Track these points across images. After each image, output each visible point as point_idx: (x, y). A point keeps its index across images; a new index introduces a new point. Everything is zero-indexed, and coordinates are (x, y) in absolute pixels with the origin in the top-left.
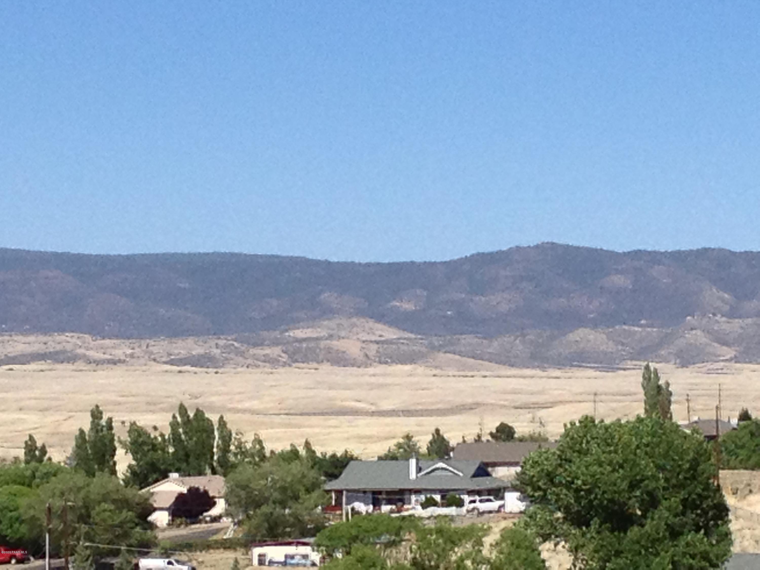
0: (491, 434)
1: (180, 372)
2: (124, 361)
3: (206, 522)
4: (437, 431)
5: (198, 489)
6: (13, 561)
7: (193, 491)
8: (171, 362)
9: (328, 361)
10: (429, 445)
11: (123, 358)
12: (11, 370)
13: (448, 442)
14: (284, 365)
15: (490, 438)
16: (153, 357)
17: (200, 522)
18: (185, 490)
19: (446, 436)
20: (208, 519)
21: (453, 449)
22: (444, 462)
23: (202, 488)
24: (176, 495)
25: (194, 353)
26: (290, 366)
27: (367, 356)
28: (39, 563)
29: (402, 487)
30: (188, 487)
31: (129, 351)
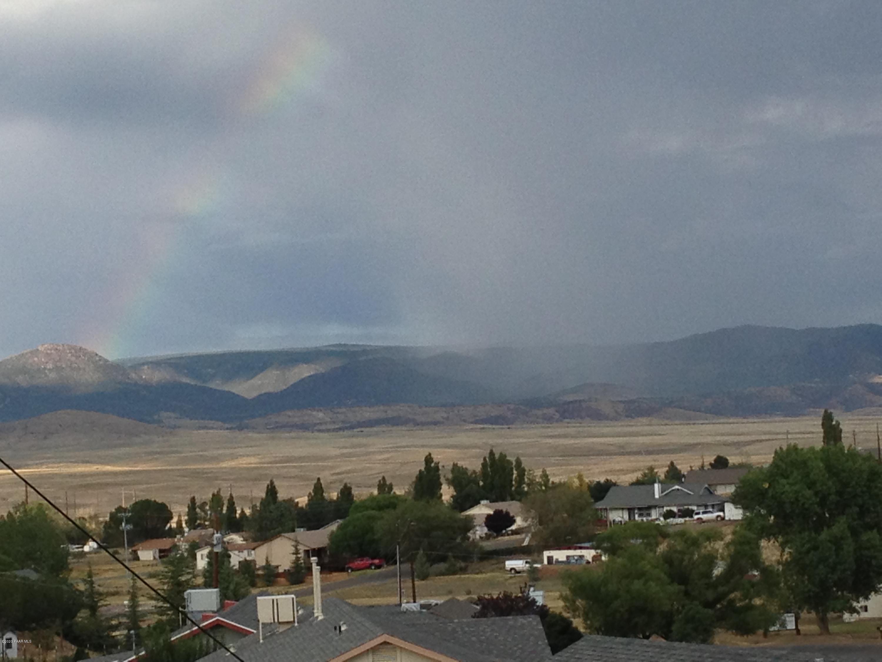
0: (711, 464)
1: (483, 428)
2: (443, 423)
3: (508, 535)
4: (672, 463)
5: (502, 511)
6: (373, 567)
7: (498, 513)
8: (476, 422)
9: (588, 416)
10: (666, 474)
11: (442, 420)
12: (362, 431)
13: (680, 471)
14: (557, 421)
15: (710, 467)
16: (463, 418)
17: (503, 535)
18: (492, 512)
19: (679, 467)
20: (510, 532)
21: (684, 476)
22: (678, 485)
23: (504, 510)
24: (486, 516)
25: (492, 415)
26: (561, 421)
27: (616, 412)
28: (392, 568)
29: (650, 504)
30: (494, 510)
31: (445, 415)
